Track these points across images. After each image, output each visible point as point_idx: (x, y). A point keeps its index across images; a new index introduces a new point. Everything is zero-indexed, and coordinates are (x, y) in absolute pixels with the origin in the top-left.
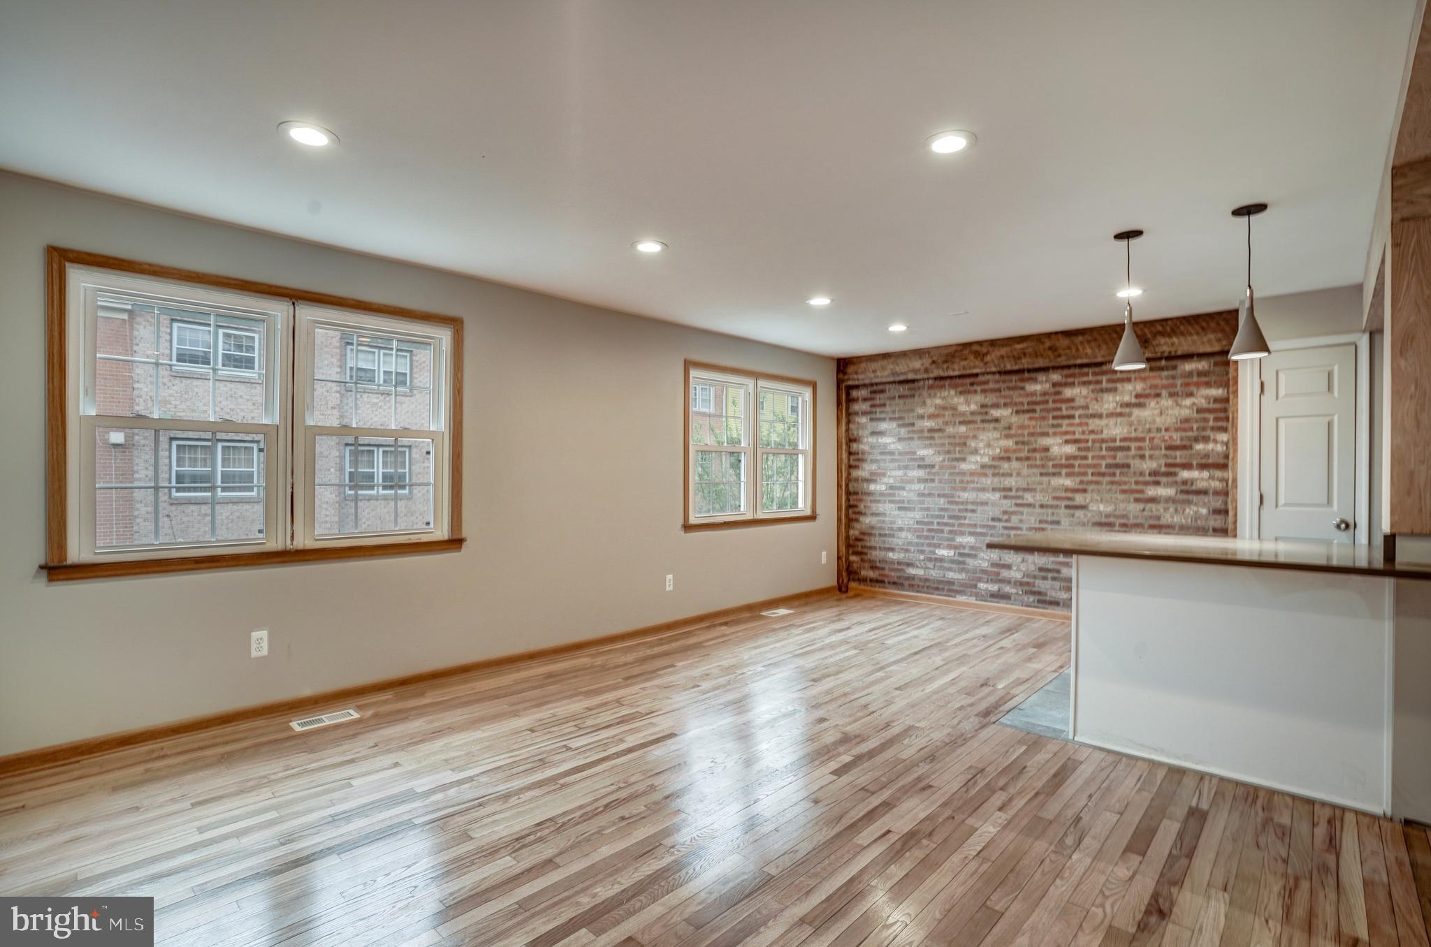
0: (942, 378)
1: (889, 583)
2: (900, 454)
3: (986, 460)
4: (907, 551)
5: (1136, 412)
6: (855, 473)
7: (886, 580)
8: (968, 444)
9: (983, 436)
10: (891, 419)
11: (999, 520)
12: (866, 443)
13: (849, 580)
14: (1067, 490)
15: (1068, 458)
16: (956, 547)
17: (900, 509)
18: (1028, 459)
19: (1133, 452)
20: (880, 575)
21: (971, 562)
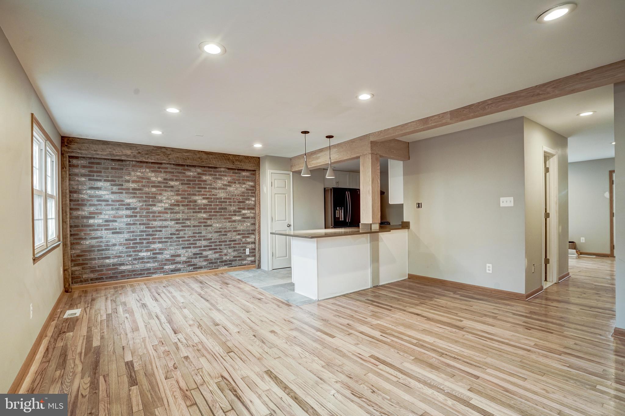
0: (141, 162)
1: (106, 278)
2: (113, 201)
3: (167, 205)
4: (119, 257)
5: (229, 188)
6: (75, 213)
7: (104, 277)
8: (157, 198)
9: (165, 194)
10: (105, 181)
11: (174, 234)
12: (86, 194)
13: (72, 283)
14: (204, 219)
15: (205, 205)
16: (151, 250)
17: (113, 233)
18: (187, 205)
19: (228, 203)
20: (99, 275)
21: (159, 256)
